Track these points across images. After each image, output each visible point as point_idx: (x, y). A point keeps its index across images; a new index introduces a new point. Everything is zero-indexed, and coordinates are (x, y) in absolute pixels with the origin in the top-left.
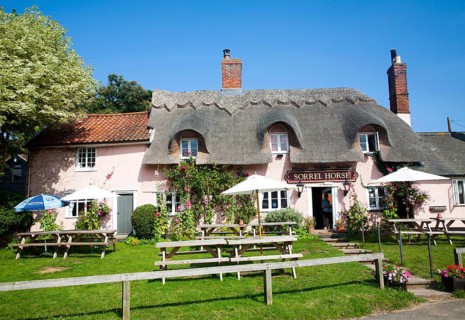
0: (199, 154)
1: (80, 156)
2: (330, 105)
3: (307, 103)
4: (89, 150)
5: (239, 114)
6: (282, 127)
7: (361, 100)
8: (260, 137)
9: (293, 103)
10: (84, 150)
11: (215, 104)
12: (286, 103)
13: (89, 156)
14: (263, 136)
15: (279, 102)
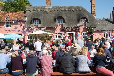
0: (39, 24)
2: (75, 11)
3: (69, 10)
4: (9, 22)
5: (50, 13)
7: (83, 10)
8: (55, 20)
9: (65, 10)
10: (7, 23)
11: (44, 10)
12: (63, 10)
13: (9, 24)
15: (61, 10)
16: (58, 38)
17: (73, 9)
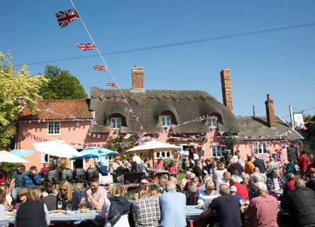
0: (123, 128)
1: (50, 126)
2: (193, 100)
3: (180, 99)
4: (56, 123)
5: (143, 104)
6: (168, 113)
7: (209, 98)
8: (156, 118)
9: (173, 98)
10: (52, 123)
11: (129, 98)
12: (169, 99)
13: (55, 126)
14: (158, 118)
15: (165, 98)
16: (166, 157)
17: (189, 97)
